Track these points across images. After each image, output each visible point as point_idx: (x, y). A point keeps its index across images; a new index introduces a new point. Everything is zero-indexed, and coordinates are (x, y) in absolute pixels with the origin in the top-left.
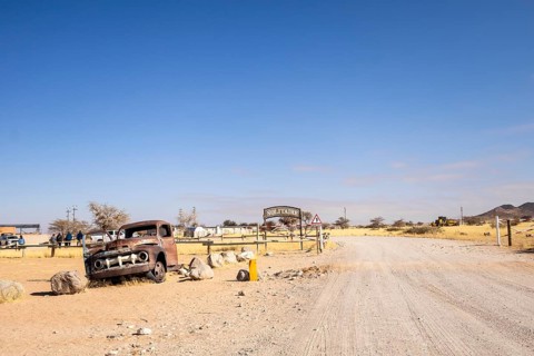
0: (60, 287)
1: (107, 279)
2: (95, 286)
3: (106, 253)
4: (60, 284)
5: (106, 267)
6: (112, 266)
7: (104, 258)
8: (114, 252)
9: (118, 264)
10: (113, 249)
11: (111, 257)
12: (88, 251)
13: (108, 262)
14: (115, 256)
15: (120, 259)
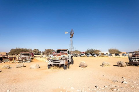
0: (119, 65)
1: (133, 64)
2: (129, 66)
3: (132, 58)
4: (119, 64)
5: (133, 61)
6: (134, 61)
7: (132, 59)
8: (135, 58)
9: (136, 61)
10: (134, 57)
11: (134, 59)
12: (130, 57)
13: (133, 60)
14: (135, 59)
15: (137, 59)
